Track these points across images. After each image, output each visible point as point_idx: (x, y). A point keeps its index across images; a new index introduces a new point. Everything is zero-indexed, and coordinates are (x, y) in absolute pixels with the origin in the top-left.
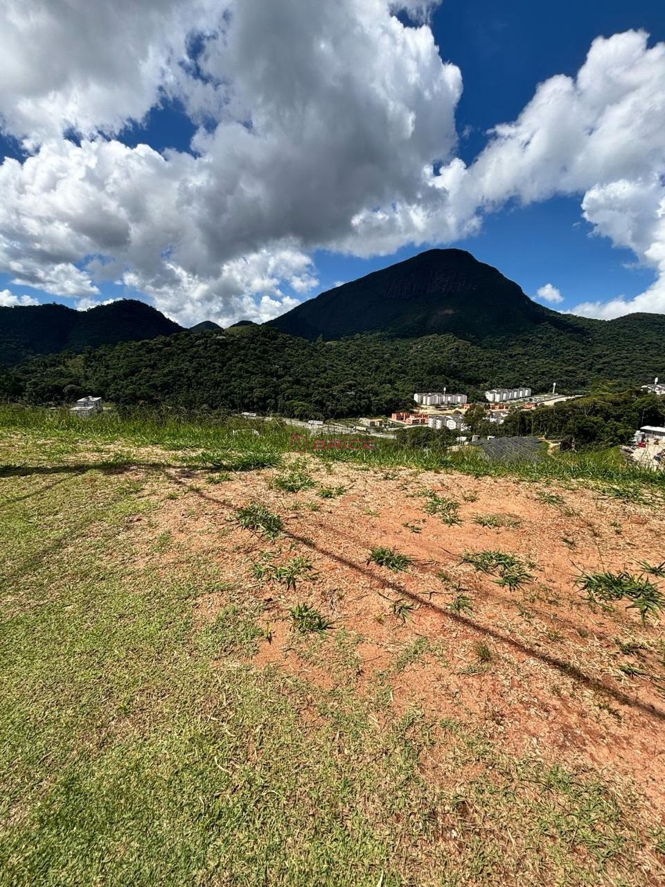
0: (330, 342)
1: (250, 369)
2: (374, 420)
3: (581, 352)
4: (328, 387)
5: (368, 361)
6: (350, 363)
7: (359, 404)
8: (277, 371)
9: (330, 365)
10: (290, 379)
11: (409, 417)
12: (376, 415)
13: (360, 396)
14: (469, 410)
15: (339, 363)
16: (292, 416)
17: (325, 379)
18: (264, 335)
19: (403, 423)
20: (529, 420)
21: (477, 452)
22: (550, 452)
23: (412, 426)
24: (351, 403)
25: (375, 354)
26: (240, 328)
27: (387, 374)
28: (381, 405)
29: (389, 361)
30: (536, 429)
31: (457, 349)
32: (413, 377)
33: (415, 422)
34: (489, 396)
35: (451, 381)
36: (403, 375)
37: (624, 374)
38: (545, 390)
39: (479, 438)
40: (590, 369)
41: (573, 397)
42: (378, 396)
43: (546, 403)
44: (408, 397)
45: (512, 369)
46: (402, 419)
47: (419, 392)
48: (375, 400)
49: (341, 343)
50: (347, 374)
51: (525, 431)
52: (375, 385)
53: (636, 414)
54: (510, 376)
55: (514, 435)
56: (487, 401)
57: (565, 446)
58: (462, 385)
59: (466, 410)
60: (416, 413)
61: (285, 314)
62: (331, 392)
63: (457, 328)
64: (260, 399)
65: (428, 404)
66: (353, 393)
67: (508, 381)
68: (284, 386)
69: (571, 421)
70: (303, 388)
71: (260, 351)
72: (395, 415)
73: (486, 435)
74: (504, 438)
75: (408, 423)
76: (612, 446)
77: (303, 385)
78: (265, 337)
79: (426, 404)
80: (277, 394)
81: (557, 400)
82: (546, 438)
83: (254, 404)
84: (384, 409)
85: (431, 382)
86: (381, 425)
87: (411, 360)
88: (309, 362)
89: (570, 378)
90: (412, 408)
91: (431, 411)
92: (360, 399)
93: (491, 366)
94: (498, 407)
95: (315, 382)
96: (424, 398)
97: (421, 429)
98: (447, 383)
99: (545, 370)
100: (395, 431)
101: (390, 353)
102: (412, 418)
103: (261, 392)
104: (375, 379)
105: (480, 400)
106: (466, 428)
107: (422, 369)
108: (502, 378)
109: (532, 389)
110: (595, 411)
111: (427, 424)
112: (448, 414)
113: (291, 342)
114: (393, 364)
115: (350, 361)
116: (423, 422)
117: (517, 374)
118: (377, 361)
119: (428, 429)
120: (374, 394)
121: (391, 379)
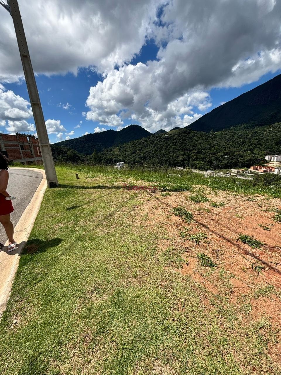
0: (217, 133)
1: (178, 148)
2: (239, 170)
4: (214, 154)
5: (237, 140)
6: (227, 142)
7: (232, 162)
8: (189, 148)
9: (216, 144)
10: (196, 151)
11: (261, 168)
12: (241, 167)
13: (232, 158)
15: (221, 142)
16: (196, 168)
17: (213, 150)
18: (185, 132)
19: (258, 171)
23: (263, 173)
24: (227, 161)
25: (242, 136)
26: (174, 131)
27: (249, 146)
28: (244, 162)
29: (250, 139)
32: (265, 147)
33: (265, 171)
36: (259, 146)
42: (243, 157)
44: (262, 157)
46: (257, 169)
47: (269, 154)
48: (241, 159)
49: (222, 132)
50: (225, 147)
52: (241, 152)
60: (266, 166)
61: (195, 122)
62: (216, 156)
64: (181, 161)
65: (275, 161)
66: (228, 156)
68: (193, 155)
70: (202, 155)
71: (182, 140)
72: (253, 167)
75: (261, 171)
77: (202, 154)
78: (185, 133)
80: (189, 158)
83: (178, 163)
84: (246, 164)
85: (278, 149)
86: (243, 172)
87: (264, 137)
88: (205, 143)
90: (264, 163)
91: (276, 165)
92: (232, 159)
95: (208, 152)
96: (273, 158)
97: (269, 174)
100: (252, 175)
101: (251, 135)
102: (263, 169)
103: (182, 158)
104: (241, 149)
107: (272, 142)
111: (274, 172)
113: (197, 134)
114: (253, 141)
115: (227, 141)
116: (271, 171)
118: (243, 139)
119: (274, 175)
120: (240, 157)
121: (251, 149)
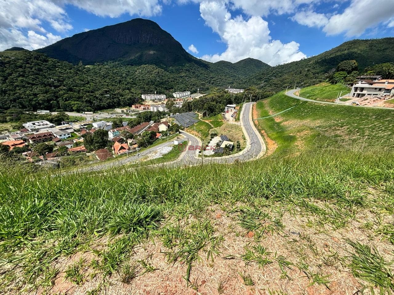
0: (88, 66)
1: (31, 82)
2: (123, 109)
3: (206, 75)
4: (92, 92)
5: (114, 78)
6: (103, 79)
7: (113, 101)
8: (53, 82)
9: (91, 80)
10: (64, 88)
11: (141, 106)
12: (124, 106)
13: (113, 97)
14: (168, 102)
15: (97, 78)
16: (72, 111)
17: (89, 88)
18: (36, 58)
19: (139, 110)
20: (191, 105)
21: (173, 120)
22: (199, 118)
23: (143, 111)
24: (109, 101)
25: (117, 74)
26: (14, 52)
27: (126, 85)
28: (126, 101)
29: (126, 78)
30: (194, 109)
31: (158, 73)
32: (140, 87)
33: (144, 109)
34: (175, 95)
35: (158, 89)
36: (135, 85)
37: (220, 85)
38: (195, 92)
39: (173, 114)
40: (209, 83)
41: (205, 95)
42: (123, 96)
43: (196, 98)
44: (139, 96)
45: (182, 83)
46: (138, 108)
47: (144, 94)
48: (122, 99)
49: (95, 67)
50: (103, 85)
51: (190, 110)
52: (120, 91)
53: (225, 100)
54: (182, 86)
55: (186, 112)
56: (174, 98)
57: (205, 115)
58: (163, 90)
59: (166, 102)
60: (144, 104)
61: (51, 46)
62: (94, 95)
63: (157, 62)
64: (44, 101)
65: (149, 99)
66: (108, 95)
67: (181, 88)
68: (61, 92)
69: (206, 105)
70: (75, 94)
71: (36, 69)
72: (134, 106)
73: (176, 113)
74: (183, 114)
75: (141, 110)
76: (219, 113)
77: (75, 91)
78: (38, 60)
79: (148, 100)
80: (57, 97)
81: (200, 96)
82: (198, 112)
83: (40, 104)
84: (127, 103)
85: (148, 89)
86: (127, 111)
87: (137, 77)
88: (76, 77)
89: (203, 87)
90: (142, 102)
91: (151, 103)
92: (113, 99)
93: (174, 81)
94: (178, 100)
95: (83, 90)
96: (147, 96)
97: (147, 112)
98: (156, 89)
99: (194, 83)
100: (135, 114)
101: (126, 74)
102: (142, 107)
103: (44, 96)
104: (120, 88)
105: (171, 97)
106: (167, 110)
107: (143, 82)
108: (179, 87)
109: (191, 92)
110: (213, 100)
111: (150, 109)
112: (159, 104)
113: (59, 64)
114: (128, 79)
115: (103, 77)
116: (148, 108)
117: (184, 85)
118: (119, 77)
119: (151, 112)
120: (120, 96)
121: (128, 88)
